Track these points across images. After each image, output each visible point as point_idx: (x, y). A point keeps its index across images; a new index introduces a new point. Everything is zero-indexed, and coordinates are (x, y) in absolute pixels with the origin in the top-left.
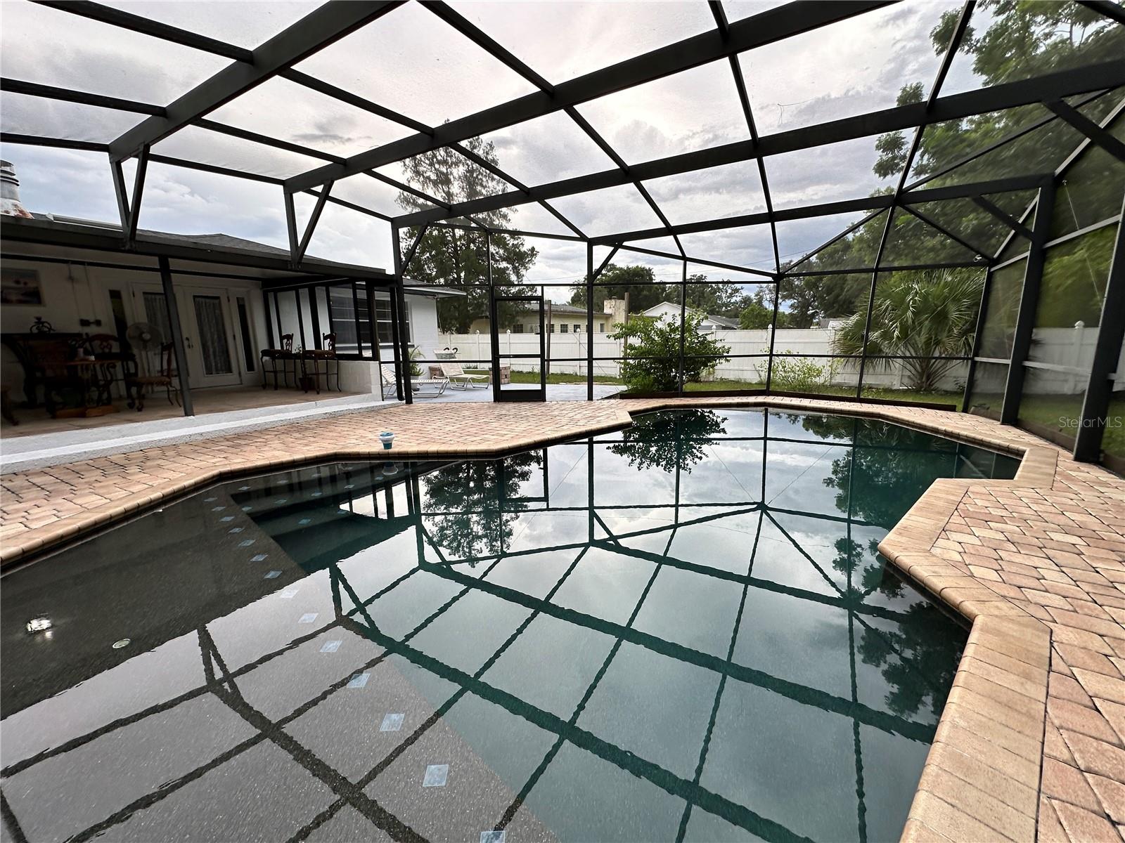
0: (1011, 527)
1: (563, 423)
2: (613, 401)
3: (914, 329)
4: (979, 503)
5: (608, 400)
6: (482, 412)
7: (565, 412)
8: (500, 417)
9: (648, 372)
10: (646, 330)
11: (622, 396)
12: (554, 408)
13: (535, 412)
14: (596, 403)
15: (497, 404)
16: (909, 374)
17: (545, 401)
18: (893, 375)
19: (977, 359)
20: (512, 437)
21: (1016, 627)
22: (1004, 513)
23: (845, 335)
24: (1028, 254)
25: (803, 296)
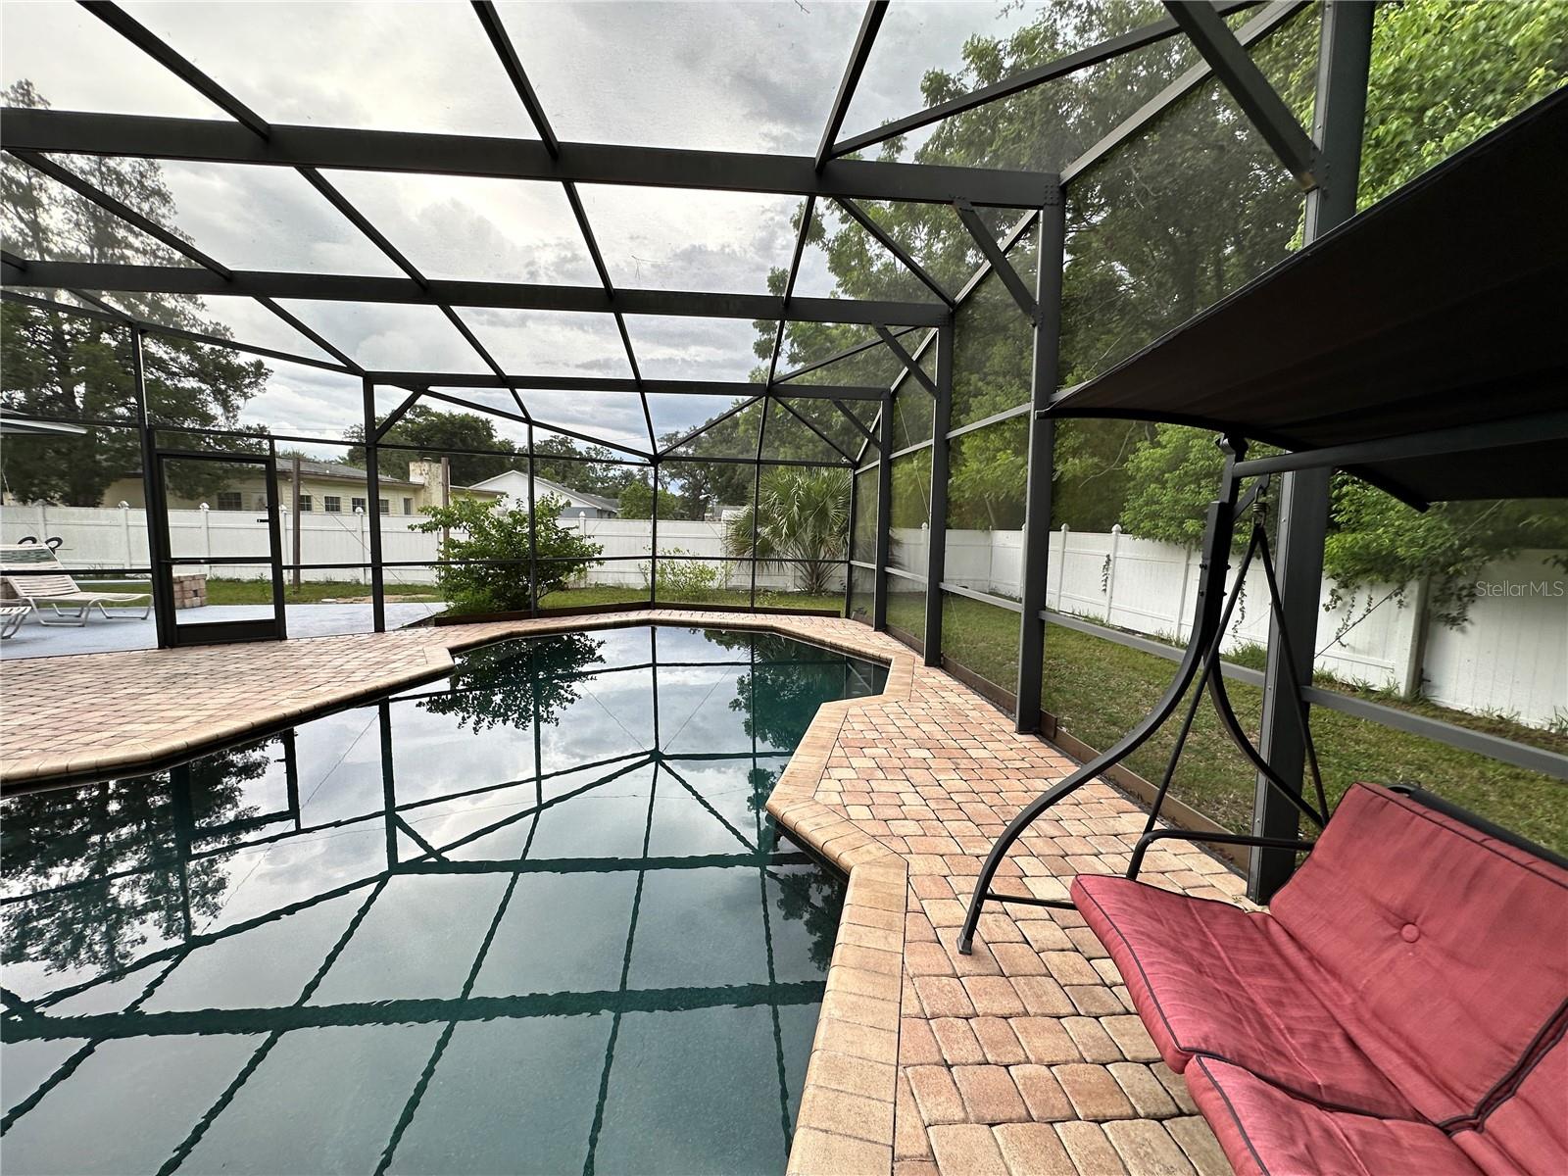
0: (879, 752)
1: (320, 681)
2: (422, 631)
3: (800, 526)
4: (857, 727)
5: (414, 630)
6: (123, 673)
7: (325, 658)
8: (171, 680)
9: (481, 582)
10: (474, 518)
11: (439, 621)
12: (304, 650)
13: (258, 663)
14: (390, 636)
15: (161, 654)
16: (800, 574)
17: (285, 638)
18: (786, 578)
19: (852, 562)
20: (199, 722)
21: (881, 870)
22: (876, 735)
23: (737, 530)
24: (879, 462)
25: (694, 477)
